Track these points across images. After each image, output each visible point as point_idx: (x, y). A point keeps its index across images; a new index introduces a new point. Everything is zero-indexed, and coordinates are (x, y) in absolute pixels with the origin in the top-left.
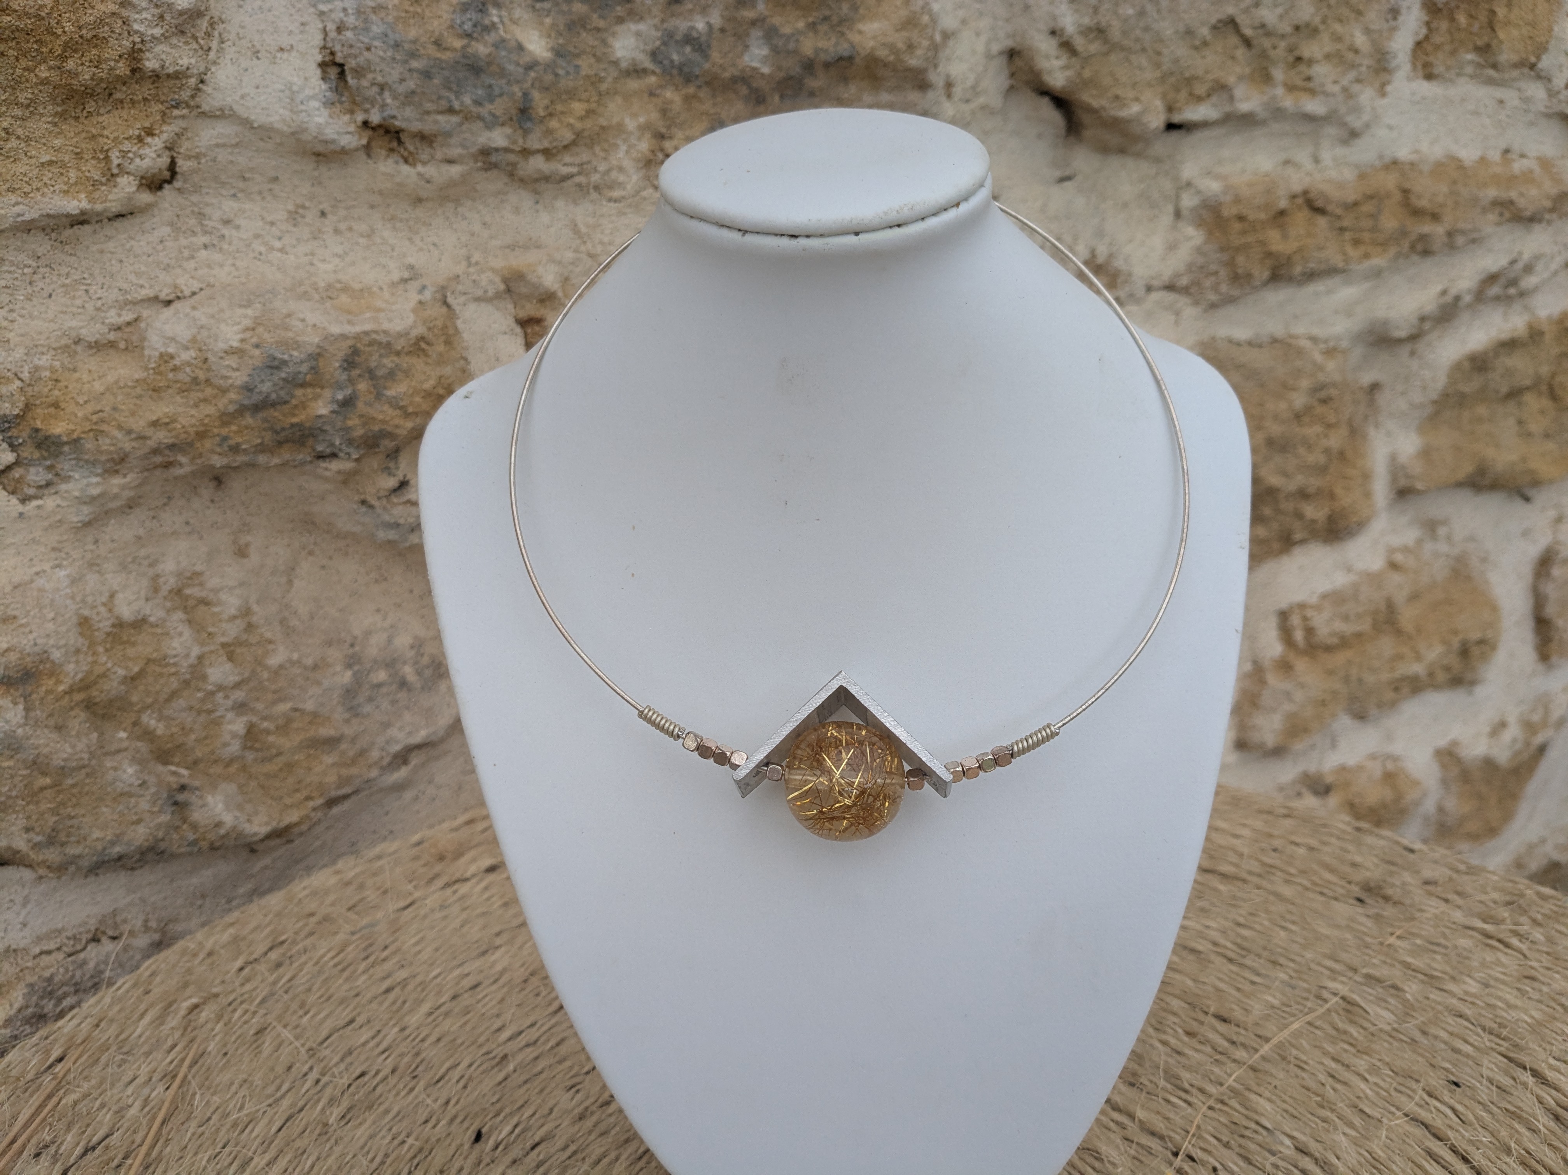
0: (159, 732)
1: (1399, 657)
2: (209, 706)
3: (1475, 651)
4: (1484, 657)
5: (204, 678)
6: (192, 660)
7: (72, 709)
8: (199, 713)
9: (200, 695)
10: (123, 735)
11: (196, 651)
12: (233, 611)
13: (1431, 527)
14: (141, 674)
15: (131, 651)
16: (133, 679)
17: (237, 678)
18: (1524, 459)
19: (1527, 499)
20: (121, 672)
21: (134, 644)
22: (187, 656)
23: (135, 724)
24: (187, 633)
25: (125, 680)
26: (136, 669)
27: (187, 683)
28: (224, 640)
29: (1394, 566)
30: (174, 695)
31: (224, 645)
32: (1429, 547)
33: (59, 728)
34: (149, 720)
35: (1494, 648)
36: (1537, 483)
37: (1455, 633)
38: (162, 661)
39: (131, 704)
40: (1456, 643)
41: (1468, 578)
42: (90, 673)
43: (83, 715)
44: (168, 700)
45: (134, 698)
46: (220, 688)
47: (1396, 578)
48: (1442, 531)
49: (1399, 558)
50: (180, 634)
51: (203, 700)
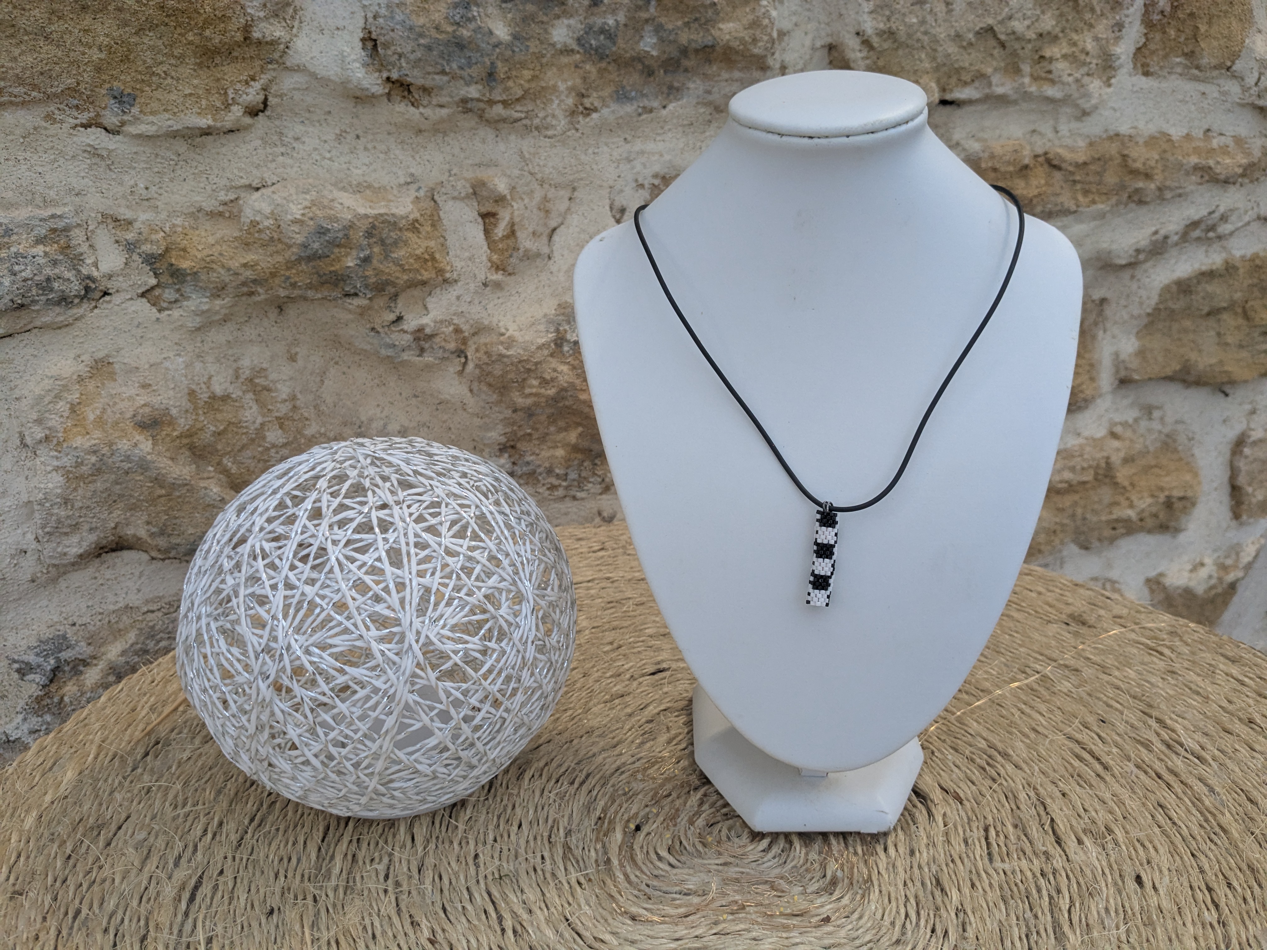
0: (233, 471)
1: (1117, 504)
2: (266, 457)
3: (1178, 505)
4: (1185, 510)
5: (264, 438)
6: (257, 425)
7: (181, 448)
8: (259, 461)
9: (260, 449)
10: (211, 469)
11: (259, 420)
12: (284, 396)
13: (1148, 410)
14: (225, 431)
15: (219, 416)
16: (219, 434)
17: (285, 441)
18: (1221, 362)
19: (1227, 395)
20: (213, 428)
21: (221, 411)
22: (254, 422)
23: (218, 464)
24: (255, 407)
25: (214, 433)
26: (222, 428)
27: (253, 440)
28: (278, 414)
29: (1114, 435)
30: (243, 447)
31: (277, 418)
32: (1144, 424)
33: (172, 459)
34: (227, 462)
35: (1194, 504)
36: (1232, 383)
37: (1162, 489)
38: (237, 424)
39: (217, 451)
40: (1162, 498)
41: (1176, 451)
42: (192, 426)
43: (187, 453)
44: (239, 451)
45: (219, 447)
46: (274, 446)
47: (1116, 444)
48: (1156, 414)
49: (1118, 429)
50: (251, 408)
51: (262, 453)
